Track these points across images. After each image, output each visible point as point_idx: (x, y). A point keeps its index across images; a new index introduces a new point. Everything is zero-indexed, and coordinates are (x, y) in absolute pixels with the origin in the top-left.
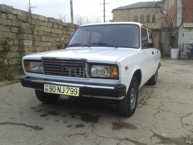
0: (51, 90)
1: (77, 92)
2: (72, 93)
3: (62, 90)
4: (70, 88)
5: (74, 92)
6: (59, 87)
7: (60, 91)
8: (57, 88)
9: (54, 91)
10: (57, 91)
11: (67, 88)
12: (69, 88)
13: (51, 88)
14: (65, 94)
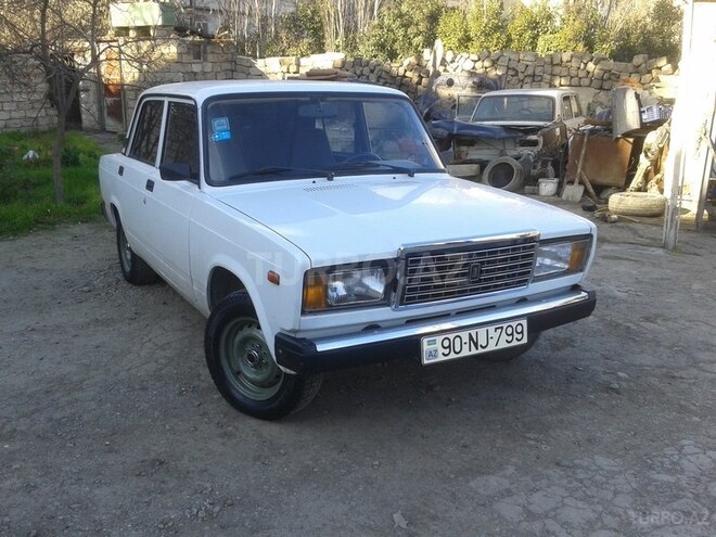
0: (447, 351)
1: (522, 332)
2: (510, 338)
3: (482, 341)
4: (505, 326)
5: (516, 335)
6: (473, 333)
7: (476, 344)
8: (466, 339)
9: (458, 350)
10: (466, 347)
11: (496, 329)
12: (502, 328)
13: (446, 343)
14: (491, 348)
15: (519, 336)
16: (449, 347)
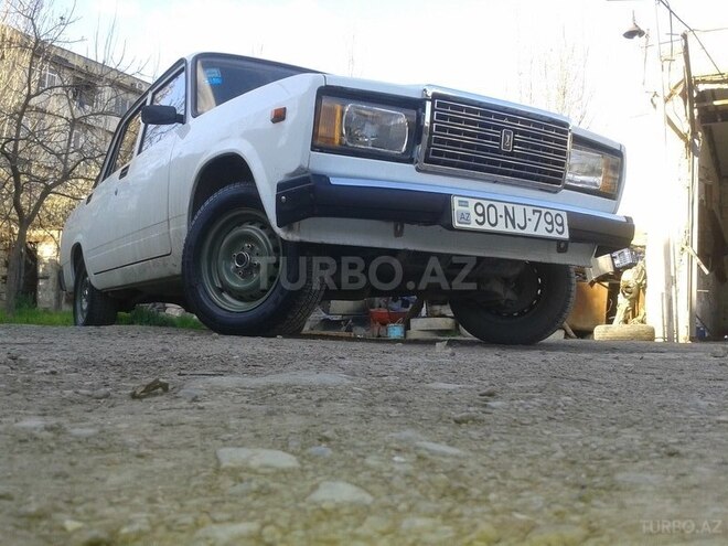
0: (481, 219)
1: (562, 225)
2: (550, 227)
3: (519, 220)
4: (544, 211)
5: (556, 226)
6: (510, 207)
7: (513, 222)
8: (501, 212)
9: (493, 222)
10: (501, 221)
11: (534, 211)
12: (540, 212)
13: (480, 210)
14: (529, 231)
15: (560, 229)
16: (483, 215)
